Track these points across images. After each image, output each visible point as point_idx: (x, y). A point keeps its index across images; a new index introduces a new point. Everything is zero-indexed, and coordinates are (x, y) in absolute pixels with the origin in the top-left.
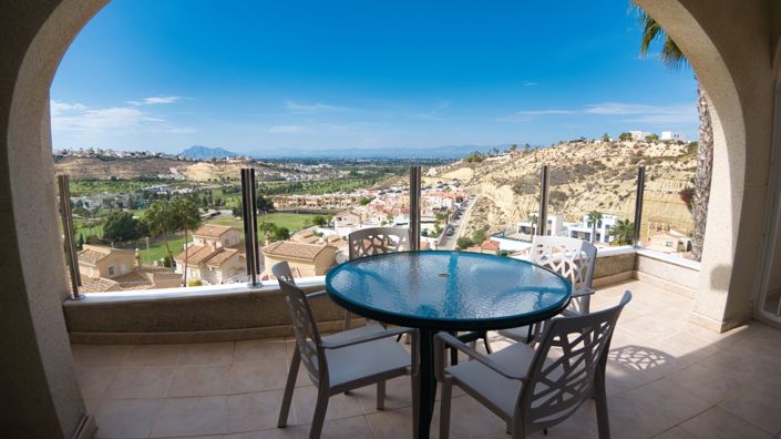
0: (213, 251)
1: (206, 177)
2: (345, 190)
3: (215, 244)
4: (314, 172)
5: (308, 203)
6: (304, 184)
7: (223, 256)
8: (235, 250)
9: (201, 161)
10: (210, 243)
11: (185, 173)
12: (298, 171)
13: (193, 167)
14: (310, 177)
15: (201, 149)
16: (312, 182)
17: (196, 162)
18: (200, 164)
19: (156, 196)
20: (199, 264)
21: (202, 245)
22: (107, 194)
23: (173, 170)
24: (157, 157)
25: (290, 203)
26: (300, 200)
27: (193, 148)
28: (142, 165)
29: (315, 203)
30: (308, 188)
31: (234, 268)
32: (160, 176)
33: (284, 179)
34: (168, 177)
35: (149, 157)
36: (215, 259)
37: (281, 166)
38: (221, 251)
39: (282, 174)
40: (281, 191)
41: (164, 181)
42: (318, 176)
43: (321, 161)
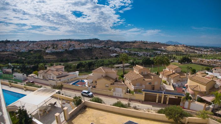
0: (172, 73)
1: (172, 50)
2: (219, 59)
3: (172, 71)
4: (207, 51)
5: (204, 62)
6: (203, 55)
7: (174, 75)
8: (178, 74)
9: (171, 45)
10: (171, 70)
11: (166, 48)
12: (201, 51)
13: (168, 47)
14: (206, 53)
15: (171, 42)
16: (206, 55)
17: (169, 45)
18: (170, 46)
19: (157, 54)
20: (167, 76)
21: (169, 71)
22: (144, 52)
23: (163, 47)
24: (158, 43)
25: (198, 61)
26: (201, 60)
27: (169, 41)
28: (154, 45)
29: (207, 62)
30: (204, 57)
31: (177, 80)
32: (159, 49)
33: (196, 53)
34: (161, 49)
35: (156, 43)
36: (172, 76)
37: (196, 48)
38: (174, 73)
39: (196, 51)
40: (195, 56)
41: (159, 50)
42: (209, 53)
43: (210, 48)
